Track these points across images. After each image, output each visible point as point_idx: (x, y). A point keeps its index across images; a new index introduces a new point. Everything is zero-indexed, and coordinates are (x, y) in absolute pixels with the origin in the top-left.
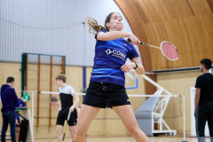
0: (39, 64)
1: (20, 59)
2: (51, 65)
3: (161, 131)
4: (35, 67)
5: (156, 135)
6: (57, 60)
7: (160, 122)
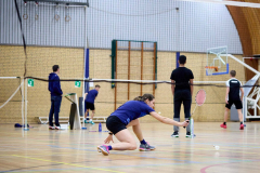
0: (129, 50)
1: (110, 46)
2: (142, 51)
3: (255, 116)
4: (126, 53)
5: (251, 120)
6: (148, 46)
7: (254, 107)
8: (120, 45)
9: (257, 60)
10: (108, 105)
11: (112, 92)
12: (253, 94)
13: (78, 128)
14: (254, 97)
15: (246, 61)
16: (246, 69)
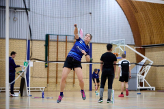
0: (57, 41)
1: (44, 38)
2: (66, 42)
3: (144, 87)
4: (55, 43)
6: (71, 39)
7: (143, 81)
8: (51, 38)
9: (144, 49)
10: (42, 79)
11: (45, 70)
12: (142, 72)
13: (26, 96)
14: (143, 74)
15: (137, 49)
16: (137, 55)
